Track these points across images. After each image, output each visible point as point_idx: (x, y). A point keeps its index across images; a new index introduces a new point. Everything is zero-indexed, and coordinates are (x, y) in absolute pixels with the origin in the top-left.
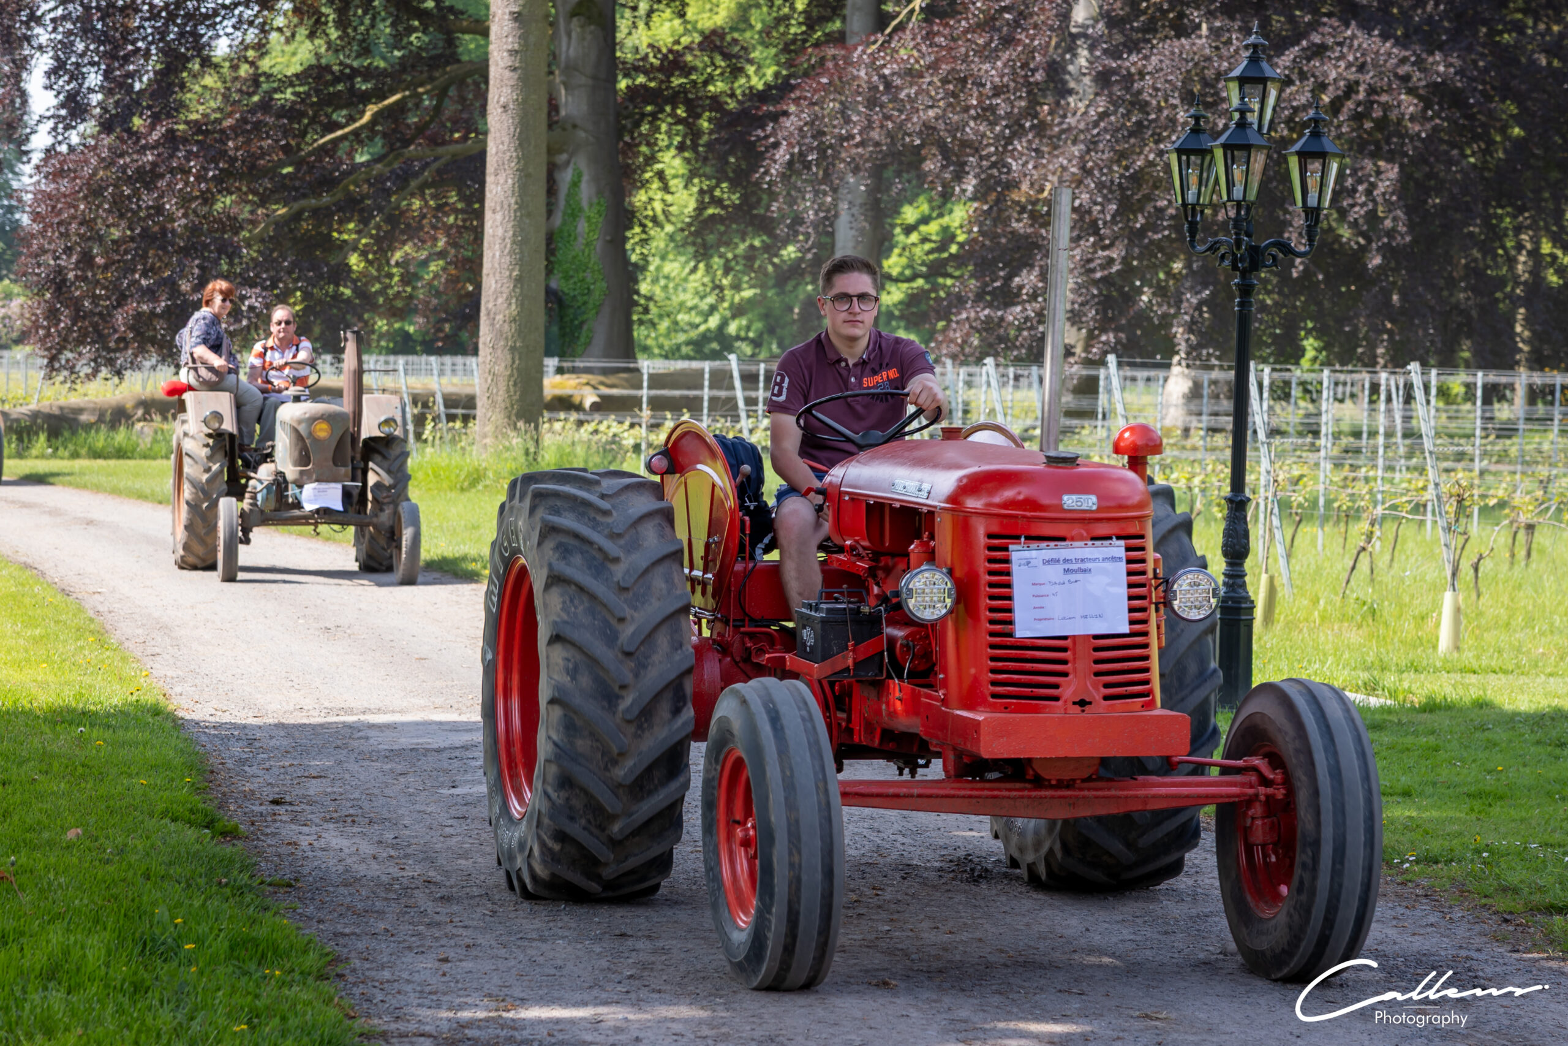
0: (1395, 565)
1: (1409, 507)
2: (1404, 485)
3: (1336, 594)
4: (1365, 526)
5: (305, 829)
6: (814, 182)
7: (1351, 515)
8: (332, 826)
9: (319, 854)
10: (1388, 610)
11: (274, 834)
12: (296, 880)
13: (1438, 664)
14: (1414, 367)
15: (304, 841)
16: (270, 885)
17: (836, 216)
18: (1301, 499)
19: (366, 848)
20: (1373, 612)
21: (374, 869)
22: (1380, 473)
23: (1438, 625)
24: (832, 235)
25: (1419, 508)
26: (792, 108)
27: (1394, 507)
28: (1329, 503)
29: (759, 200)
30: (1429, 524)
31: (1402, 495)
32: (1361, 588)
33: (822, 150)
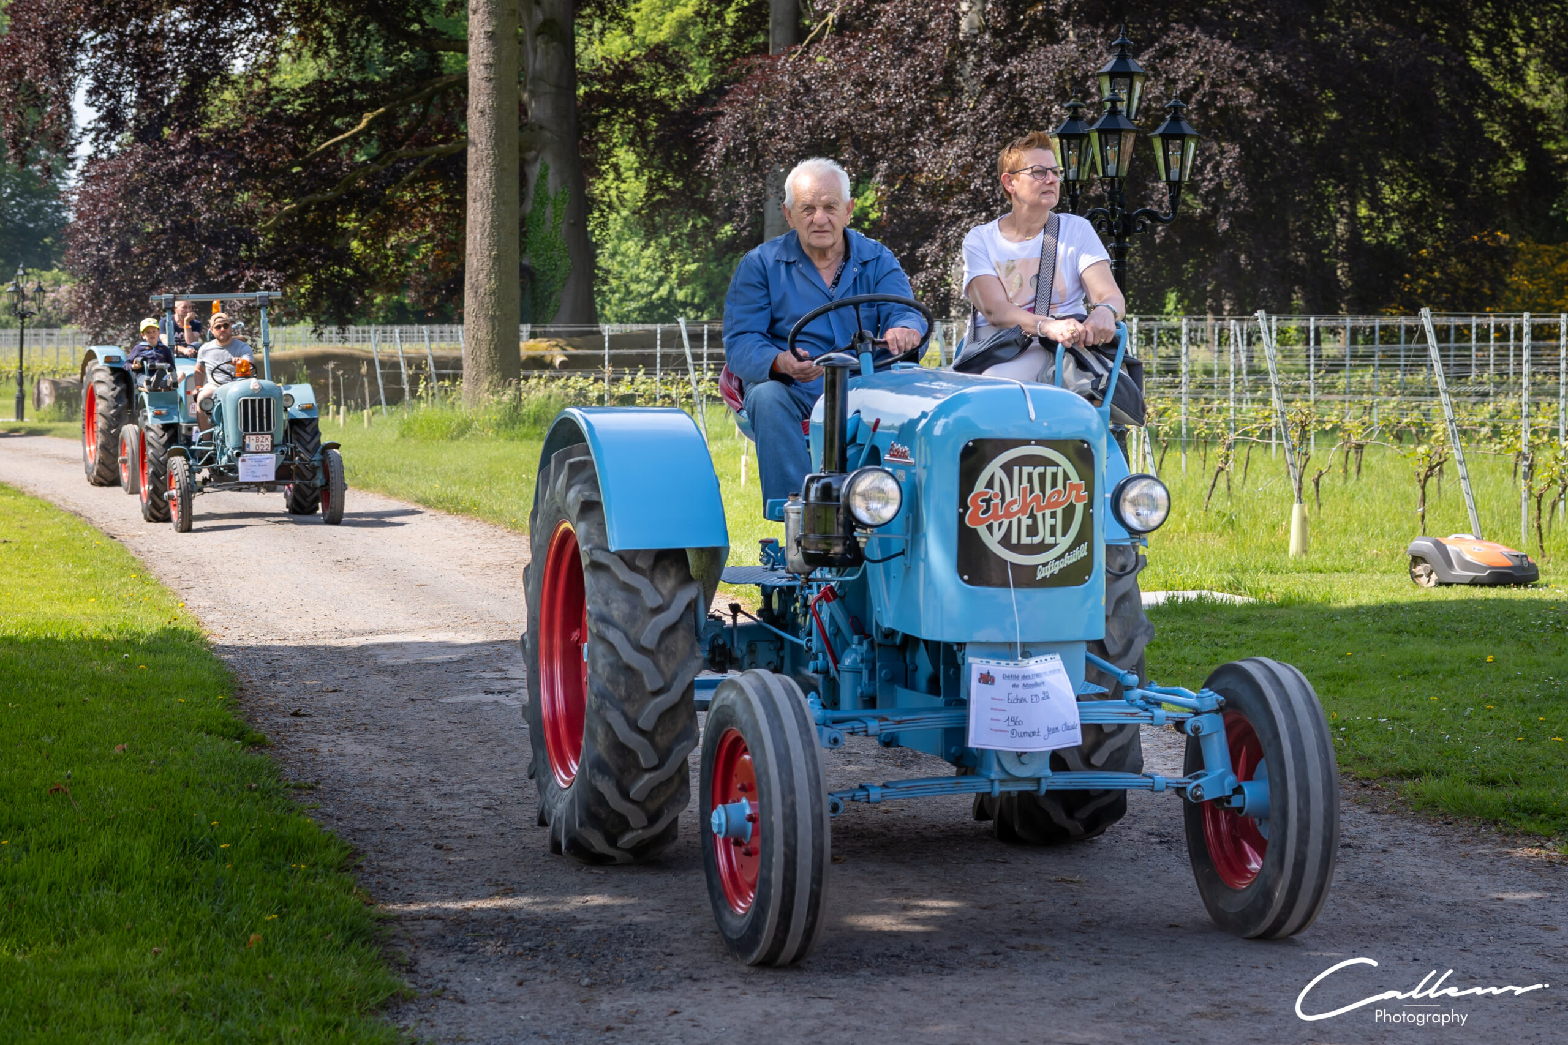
0: (1249, 482)
1: (1258, 433)
2: (1252, 414)
3: (1200, 508)
4: (1221, 450)
5: (324, 738)
6: (746, 170)
7: (1209, 441)
8: (347, 734)
9: (337, 759)
10: (1245, 522)
11: (297, 743)
12: (317, 783)
13: (1290, 566)
14: (1260, 314)
15: (324, 749)
16: (295, 788)
17: (766, 199)
18: (1167, 428)
19: (377, 752)
20: (1231, 523)
21: (384, 773)
22: (1232, 404)
23: (1287, 531)
24: (762, 214)
25: (1266, 433)
26: (728, 109)
27: (1245, 433)
28: (1190, 431)
29: (700, 186)
30: (1274, 446)
31: (1251, 423)
32: (1219, 502)
33: (753, 144)
